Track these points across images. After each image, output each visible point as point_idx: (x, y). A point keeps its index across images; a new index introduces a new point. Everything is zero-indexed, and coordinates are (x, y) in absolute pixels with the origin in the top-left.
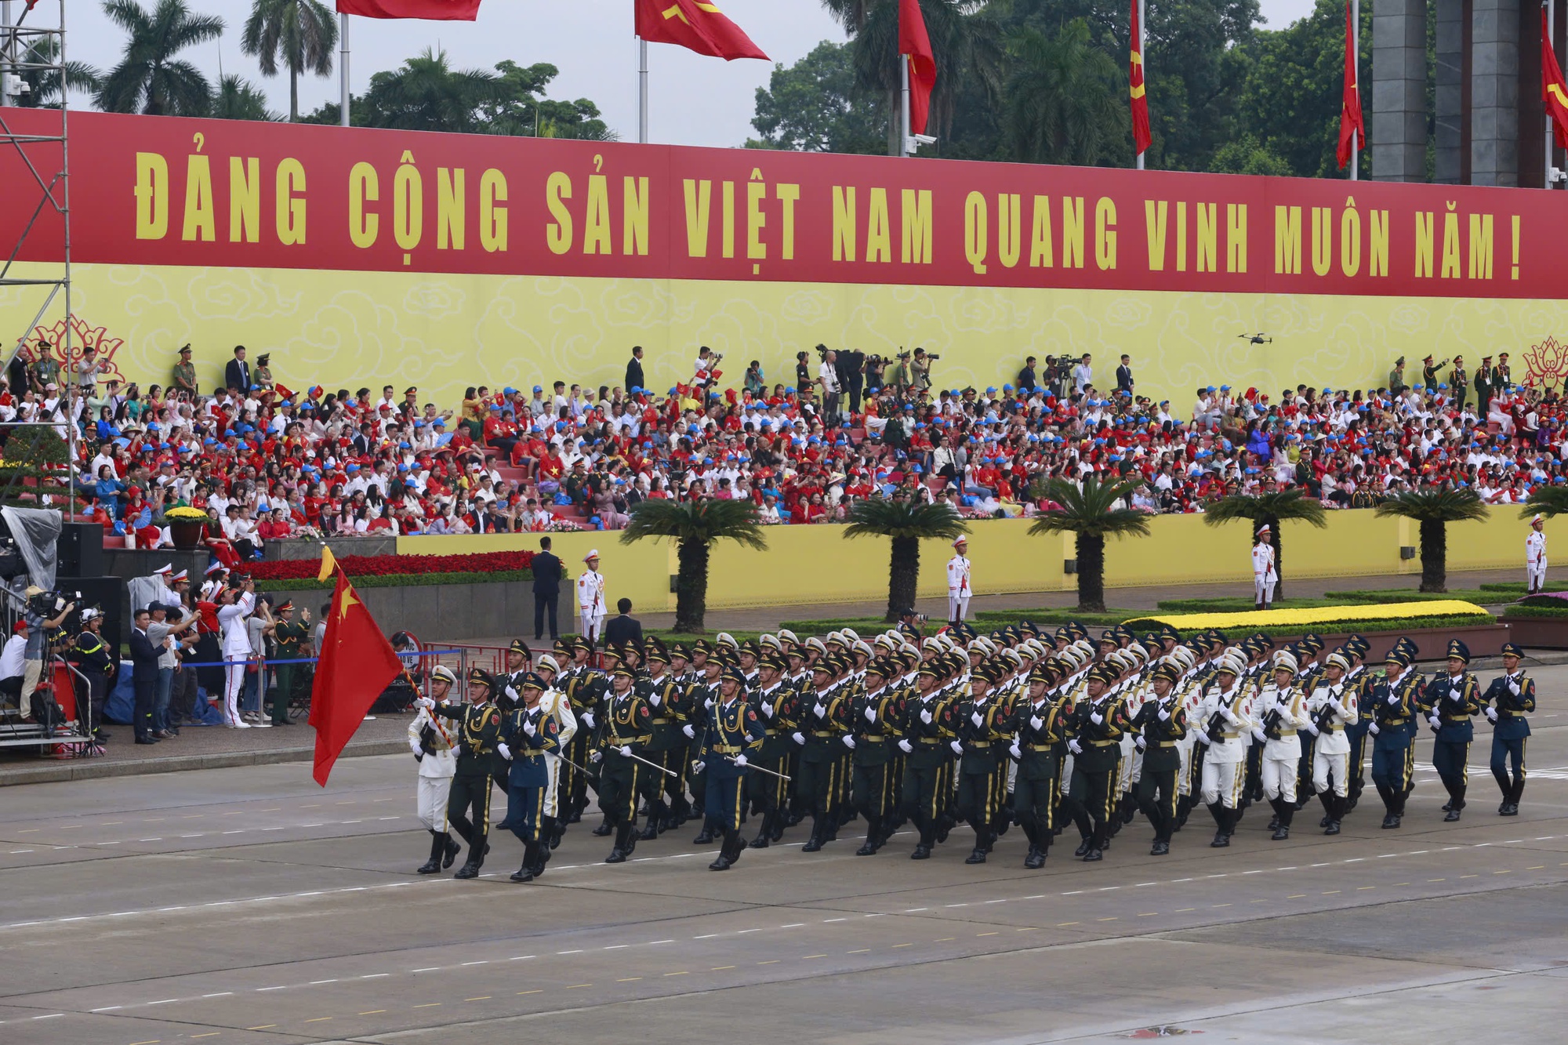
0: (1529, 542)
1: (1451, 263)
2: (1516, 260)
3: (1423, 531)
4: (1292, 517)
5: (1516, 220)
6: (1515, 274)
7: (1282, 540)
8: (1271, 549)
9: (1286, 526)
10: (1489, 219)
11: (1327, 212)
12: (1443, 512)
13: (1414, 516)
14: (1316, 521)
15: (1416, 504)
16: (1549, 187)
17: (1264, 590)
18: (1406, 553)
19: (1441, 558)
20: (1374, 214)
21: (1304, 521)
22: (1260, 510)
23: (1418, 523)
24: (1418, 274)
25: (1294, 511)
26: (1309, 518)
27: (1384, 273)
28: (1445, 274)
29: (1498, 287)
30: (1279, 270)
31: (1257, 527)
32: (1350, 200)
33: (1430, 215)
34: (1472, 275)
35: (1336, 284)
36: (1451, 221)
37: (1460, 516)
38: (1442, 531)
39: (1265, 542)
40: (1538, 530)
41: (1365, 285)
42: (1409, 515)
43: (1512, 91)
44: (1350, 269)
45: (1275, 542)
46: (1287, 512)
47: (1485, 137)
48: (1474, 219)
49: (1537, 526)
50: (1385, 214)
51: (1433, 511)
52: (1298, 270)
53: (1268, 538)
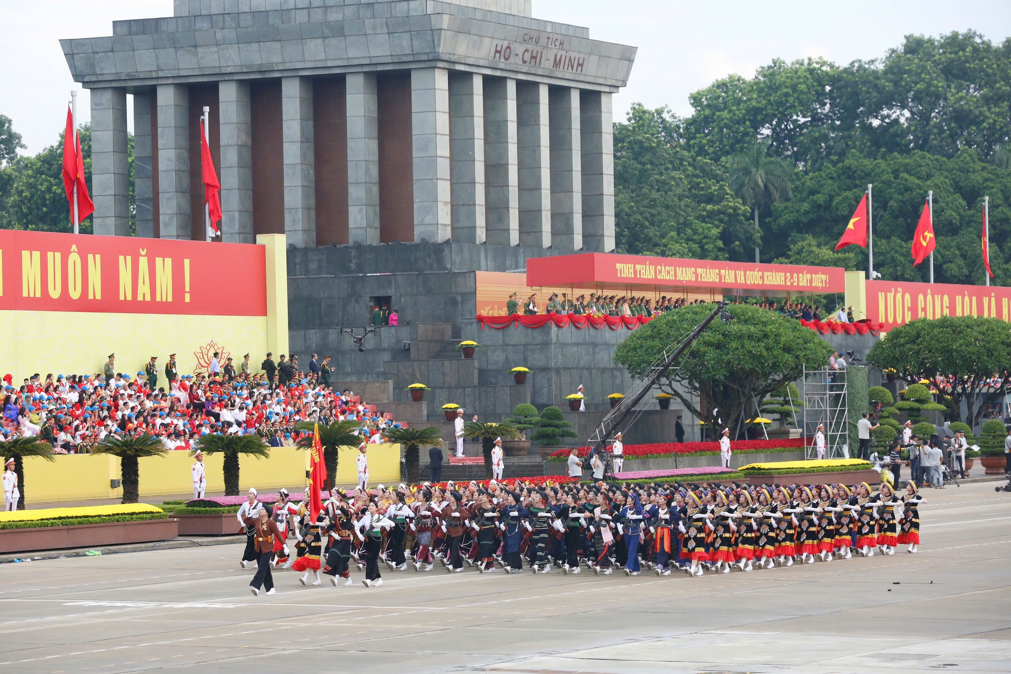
0: (194, 469)
1: (144, 291)
2: (187, 289)
3: (123, 464)
4: (31, 454)
5: (187, 262)
6: (187, 298)
7: (25, 471)
8: (15, 475)
9: (27, 461)
10: (169, 261)
11: (58, 255)
12: (137, 451)
13: (117, 454)
14: (48, 457)
15: (118, 446)
16: (209, 240)
17: (11, 503)
18: (114, 484)
19: (135, 482)
20: (90, 257)
21: (40, 458)
22: (9, 450)
23: (120, 459)
24: (122, 298)
25: (32, 450)
26: (43, 455)
27: (99, 297)
28: (140, 298)
29: (176, 307)
30: (25, 294)
31: (7, 460)
32: (74, 247)
33: (129, 258)
34: (158, 299)
35: (65, 304)
36: (143, 262)
37: (148, 453)
38: (136, 464)
39: (11, 470)
40: (200, 461)
41: (85, 305)
42: (112, 453)
43: (186, 182)
44: (75, 294)
45: (19, 470)
46: (27, 451)
47: (169, 212)
48: (159, 261)
49: (198, 458)
50: (98, 257)
51: (129, 450)
52: (38, 295)
53: (13, 467)
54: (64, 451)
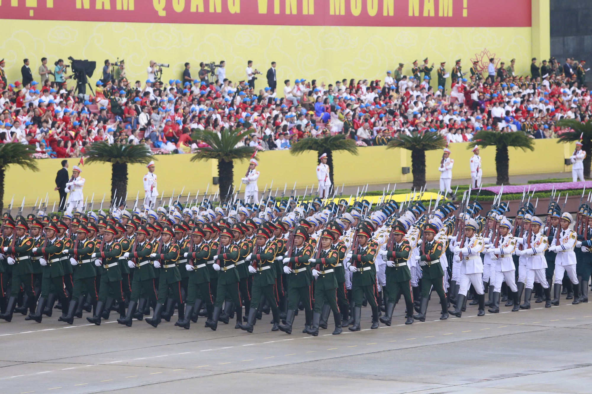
0: (472, 161)
1: (429, 8)
2: (465, 5)
3: (413, 156)
4: (339, 149)
6: (465, 13)
7: (334, 163)
8: (327, 166)
9: (336, 154)
12: (424, 145)
13: (408, 148)
14: (353, 152)
15: (409, 141)
17: (324, 191)
18: (405, 171)
19: (423, 171)
21: (346, 152)
22: (321, 146)
23: (410, 152)
24: (410, 14)
25: (340, 146)
26: (349, 150)
27: (392, 14)
28: (425, 14)
29: (455, 21)
30: (332, 13)
31: (320, 155)
34: (441, 15)
35: (364, 20)
37: (433, 148)
38: (423, 156)
39: (324, 163)
40: (477, 154)
41: (380, 21)
42: (404, 148)
44: (372, 12)
45: (330, 162)
46: (336, 146)
49: (476, 152)
51: (418, 145)
52: (343, 13)
53: (325, 161)
54: (364, 144)
